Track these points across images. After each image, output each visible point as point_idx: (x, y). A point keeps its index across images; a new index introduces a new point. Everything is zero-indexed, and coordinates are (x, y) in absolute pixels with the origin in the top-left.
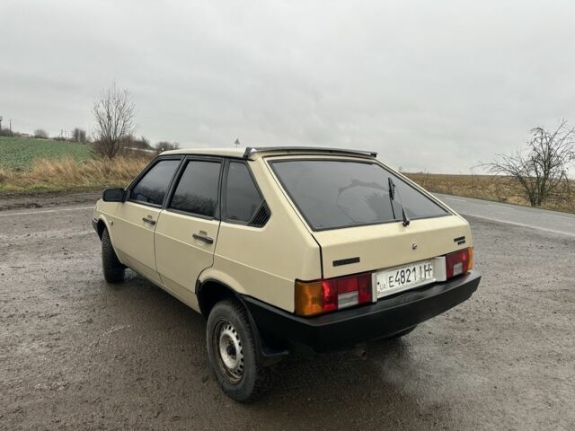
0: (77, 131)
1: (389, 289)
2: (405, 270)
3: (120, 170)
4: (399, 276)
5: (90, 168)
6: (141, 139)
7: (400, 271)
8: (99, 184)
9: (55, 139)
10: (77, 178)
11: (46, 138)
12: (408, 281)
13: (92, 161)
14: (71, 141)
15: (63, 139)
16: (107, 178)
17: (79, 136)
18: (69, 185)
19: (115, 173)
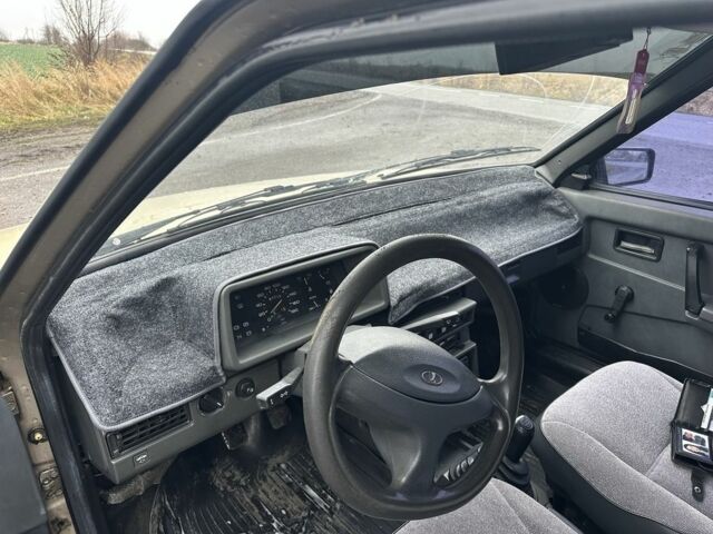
0: (47, 28)
3: (106, 85)
5: (53, 85)
6: (138, 38)
8: (71, 114)
9: (20, 41)
10: (29, 104)
11: (7, 41)
13: (56, 72)
14: (42, 43)
15: (31, 42)
16: (85, 101)
17: (52, 36)
18: (17, 119)
19: (97, 91)
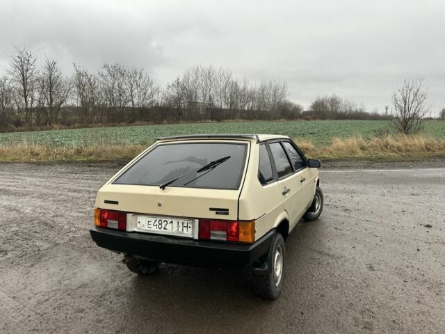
1: (147, 228)
2: (163, 220)
4: (157, 223)
7: (158, 220)
12: (165, 228)
14: (438, 119)
15: (431, 119)
